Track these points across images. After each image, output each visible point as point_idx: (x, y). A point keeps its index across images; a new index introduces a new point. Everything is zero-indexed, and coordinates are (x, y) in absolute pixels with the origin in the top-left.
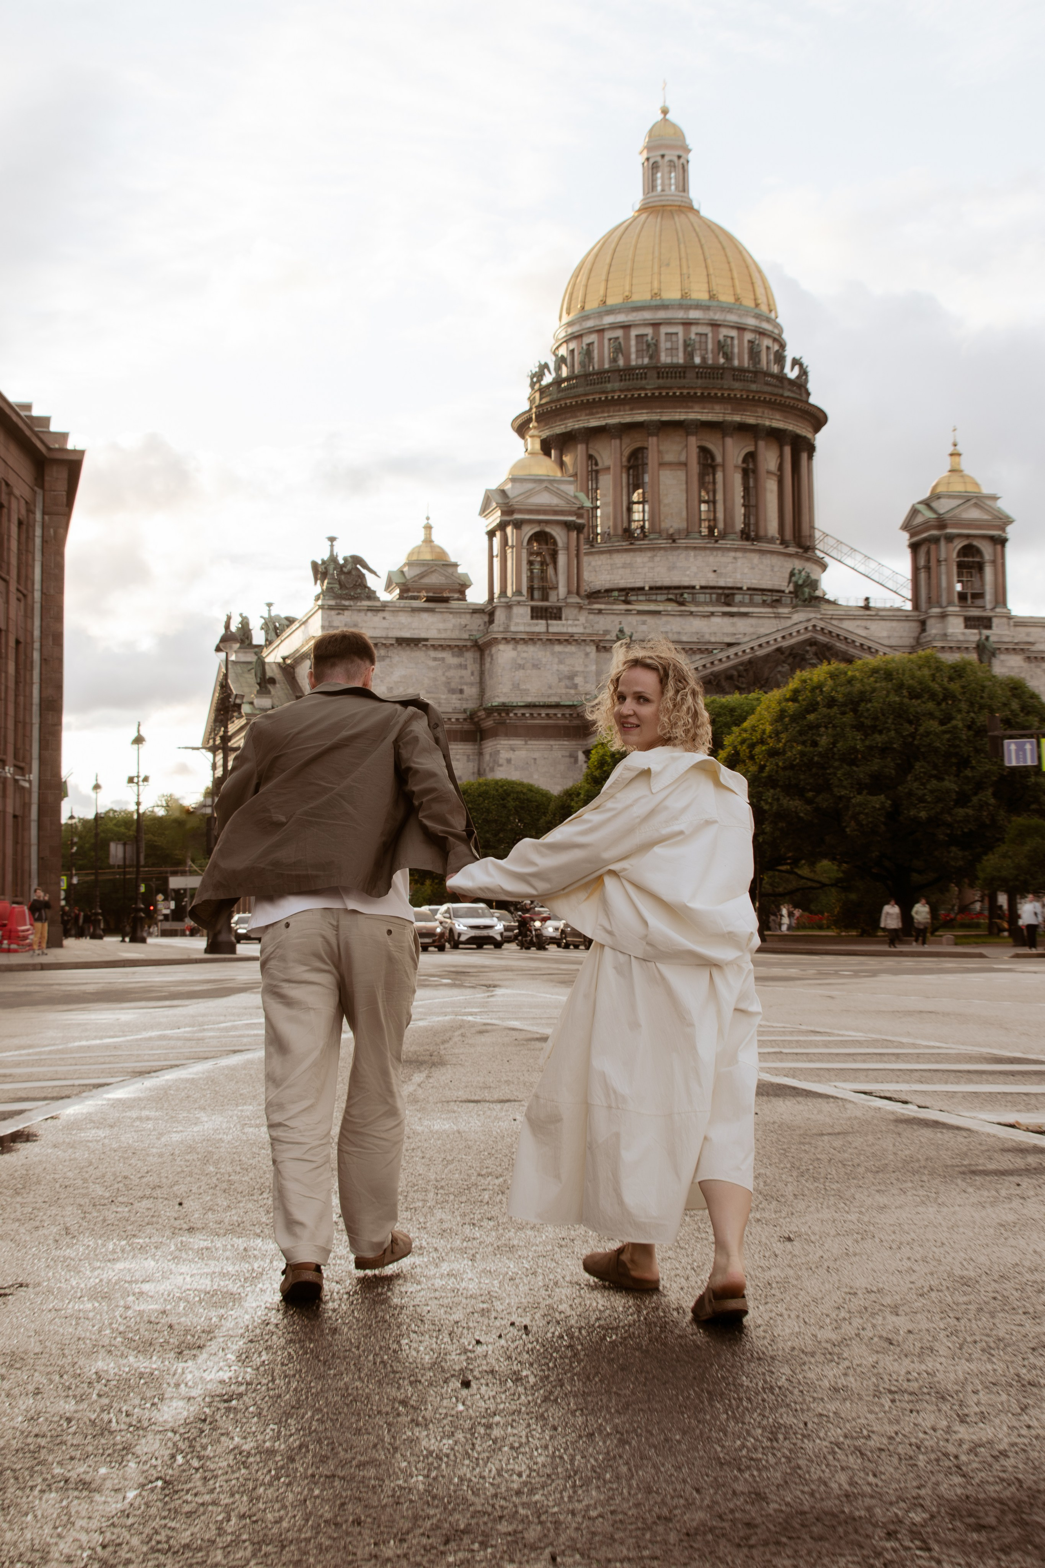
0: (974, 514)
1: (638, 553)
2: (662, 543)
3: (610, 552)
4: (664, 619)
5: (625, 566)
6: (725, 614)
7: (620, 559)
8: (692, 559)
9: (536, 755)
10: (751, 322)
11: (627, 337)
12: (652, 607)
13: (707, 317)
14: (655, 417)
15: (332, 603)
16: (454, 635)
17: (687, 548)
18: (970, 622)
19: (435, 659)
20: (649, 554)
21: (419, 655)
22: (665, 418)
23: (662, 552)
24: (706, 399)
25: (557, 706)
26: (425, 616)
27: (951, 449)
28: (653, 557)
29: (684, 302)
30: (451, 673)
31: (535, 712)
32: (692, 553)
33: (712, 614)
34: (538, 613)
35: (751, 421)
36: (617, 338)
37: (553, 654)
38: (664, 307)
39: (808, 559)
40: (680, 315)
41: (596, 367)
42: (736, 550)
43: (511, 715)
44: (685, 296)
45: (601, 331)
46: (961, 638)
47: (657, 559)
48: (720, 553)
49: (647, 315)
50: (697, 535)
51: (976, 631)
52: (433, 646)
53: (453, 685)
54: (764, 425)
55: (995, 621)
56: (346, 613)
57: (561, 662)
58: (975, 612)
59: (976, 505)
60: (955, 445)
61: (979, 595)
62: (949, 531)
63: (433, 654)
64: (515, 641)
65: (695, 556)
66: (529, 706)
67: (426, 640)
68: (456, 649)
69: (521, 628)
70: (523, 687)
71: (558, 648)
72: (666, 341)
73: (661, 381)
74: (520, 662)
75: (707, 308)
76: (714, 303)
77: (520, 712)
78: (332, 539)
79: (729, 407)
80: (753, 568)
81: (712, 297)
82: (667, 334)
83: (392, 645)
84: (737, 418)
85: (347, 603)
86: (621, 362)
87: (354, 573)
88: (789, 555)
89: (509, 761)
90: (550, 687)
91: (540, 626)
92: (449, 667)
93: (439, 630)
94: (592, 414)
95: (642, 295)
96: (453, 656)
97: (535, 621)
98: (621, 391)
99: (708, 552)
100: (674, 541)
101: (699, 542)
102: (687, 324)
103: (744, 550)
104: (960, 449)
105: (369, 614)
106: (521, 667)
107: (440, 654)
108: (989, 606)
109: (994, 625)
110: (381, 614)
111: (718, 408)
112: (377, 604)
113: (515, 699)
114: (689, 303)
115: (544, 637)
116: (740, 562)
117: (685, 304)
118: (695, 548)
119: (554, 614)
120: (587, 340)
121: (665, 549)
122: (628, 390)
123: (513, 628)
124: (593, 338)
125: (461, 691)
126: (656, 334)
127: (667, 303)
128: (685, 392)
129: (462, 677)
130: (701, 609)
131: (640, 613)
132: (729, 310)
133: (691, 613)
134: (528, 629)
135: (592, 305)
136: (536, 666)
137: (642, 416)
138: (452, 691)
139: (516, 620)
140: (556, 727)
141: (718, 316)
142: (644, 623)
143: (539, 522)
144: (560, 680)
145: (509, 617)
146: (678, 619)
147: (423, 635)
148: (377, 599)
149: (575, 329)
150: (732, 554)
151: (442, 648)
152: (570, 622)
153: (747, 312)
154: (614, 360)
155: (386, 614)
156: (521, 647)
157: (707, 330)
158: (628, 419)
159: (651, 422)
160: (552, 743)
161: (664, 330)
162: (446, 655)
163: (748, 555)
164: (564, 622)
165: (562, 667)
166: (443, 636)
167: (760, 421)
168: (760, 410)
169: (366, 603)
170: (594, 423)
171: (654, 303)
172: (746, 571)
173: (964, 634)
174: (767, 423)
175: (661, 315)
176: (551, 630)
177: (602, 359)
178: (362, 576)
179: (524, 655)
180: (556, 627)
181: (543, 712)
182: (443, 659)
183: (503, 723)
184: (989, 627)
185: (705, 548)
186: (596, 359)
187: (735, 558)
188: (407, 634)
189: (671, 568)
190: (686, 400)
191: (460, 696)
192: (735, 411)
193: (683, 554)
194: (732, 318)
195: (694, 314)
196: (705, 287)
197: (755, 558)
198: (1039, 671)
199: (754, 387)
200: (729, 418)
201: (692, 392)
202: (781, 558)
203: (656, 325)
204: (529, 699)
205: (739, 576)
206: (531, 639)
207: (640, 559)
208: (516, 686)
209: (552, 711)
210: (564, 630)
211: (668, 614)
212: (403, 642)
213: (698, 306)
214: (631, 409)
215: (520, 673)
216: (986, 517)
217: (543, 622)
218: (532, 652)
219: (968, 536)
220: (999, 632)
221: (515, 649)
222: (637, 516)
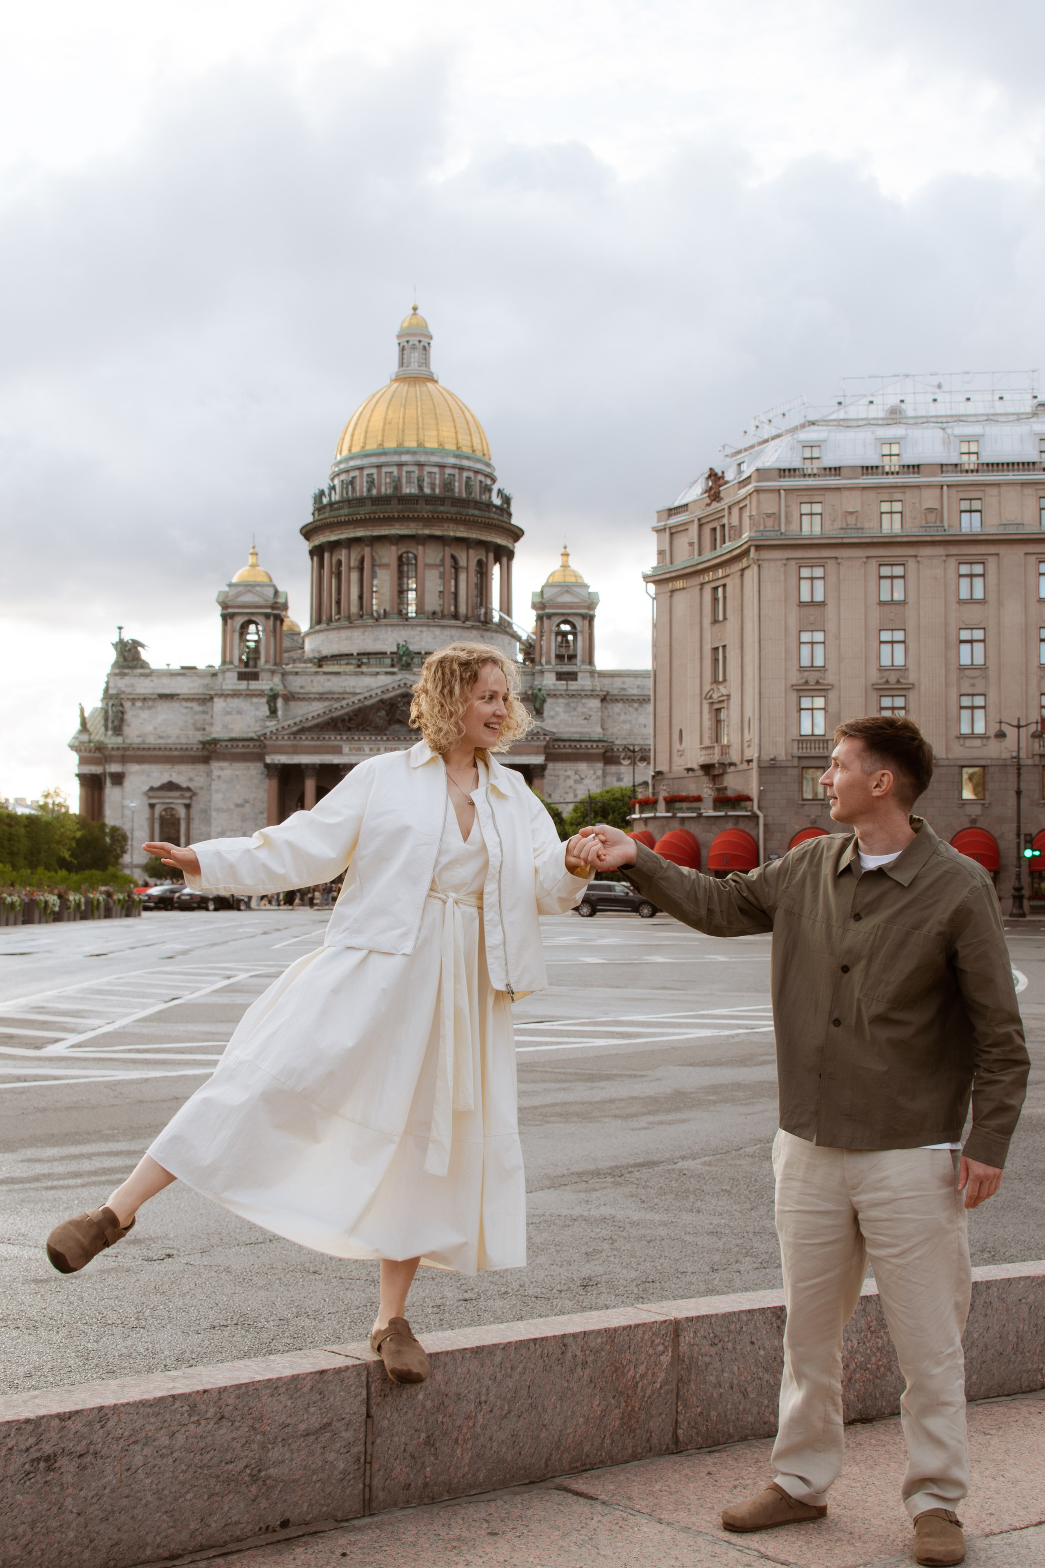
0: (567, 598)
1: (355, 630)
2: (370, 622)
3: (338, 628)
4: (343, 677)
5: (347, 638)
6: (387, 673)
7: (344, 633)
8: (390, 633)
9: (238, 773)
10: (452, 461)
11: (361, 476)
12: (336, 669)
13: (415, 459)
14: (368, 533)
15: (117, 671)
16: (201, 691)
17: (386, 625)
18: (560, 676)
19: (186, 708)
20: (362, 630)
21: (176, 705)
22: (375, 533)
23: (370, 629)
24: (402, 519)
25: (251, 739)
26: (180, 678)
27: (562, 551)
28: (363, 633)
29: (399, 450)
30: (197, 717)
31: (235, 744)
32: (390, 629)
33: (378, 673)
34: (242, 676)
35: (438, 533)
36: (372, 474)
37: (251, 704)
38: (384, 454)
39: (487, 630)
40: (396, 459)
41: (358, 494)
42: (422, 626)
43: (218, 746)
44: (400, 445)
45: (361, 469)
46: (552, 687)
47: (367, 633)
48: (410, 628)
49: (374, 460)
50: (395, 616)
51: (564, 682)
52: (183, 699)
53: (198, 725)
54: (449, 536)
55: (580, 675)
56: (127, 678)
57: (257, 709)
58: (566, 668)
59: (567, 592)
60: (565, 548)
61: (572, 657)
62: (547, 611)
63: (185, 704)
64: (224, 695)
65: (392, 631)
66: (232, 740)
67: (178, 695)
68: (200, 701)
69: (230, 687)
70: (230, 727)
71: (255, 700)
72: (386, 477)
73: (374, 507)
74: (229, 710)
75: (414, 453)
76: (421, 449)
77: (224, 744)
78: (120, 628)
79: (421, 524)
80: (435, 638)
81: (420, 445)
82: (386, 473)
83: (155, 699)
84: (427, 532)
85: (126, 671)
86: (374, 492)
87: (133, 650)
88: (468, 628)
89: (219, 777)
90: (249, 727)
91: (243, 685)
92: (196, 713)
93: (189, 688)
94: (332, 532)
95: (372, 446)
96: (199, 705)
97: (240, 682)
98: (346, 515)
99: (401, 628)
100: (377, 620)
101: (395, 620)
102: (400, 465)
103: (428, 626)
104: (568, 551)
105: (142, 678)
106: (229, 713)
107: (190, 704)
108: (579, 664)
109: (579, 678)
110: (150, 678)
111: (412, 525)
112: (147, 671)
113: (225, 735)
114: (402, 450)
115: (244, 693)
116: (425, 634)
117: (400, 451)
118: (391, 625)
119: (255, 676)
120: (352, 474)
121: (371, 626)
122: (350, 515)
123: (224, 687)
124: (356, 473)
125: (204, 729)
126: (379, 474)
127: (386, 451)
128: (386, 515)
129: (204, 720)
130: (370, 670)
131: (325, 673)
132: (432, 453)
133: (362, 673)
134: (235, 687)
135: (345, 453)
136: (239, 713)
137: (360, 533)
138: (198, 729)
139: (227, 681)
140: (252, 753)
141: (422, 459)
142: (329, 680)
143: (247, 614)
144: (256, 721)
145: (224, 679)
146: (354, 677)
147: (178, 692)
148: (149, 668)
149: (342, 466)
150: (419, 629)
151: (193, 700)
152: (264, 682)
153: (447, 453)
154: (369, 490)
155: (153, 678)
156: (229, 700)
157: (415, 469)
158: (352, 535)
159: (367, 537)
160: (249, 764)
161: (384, 470)
162: (194, 705)
163: (432, 629)
164: (260, 682)
165: (258, 713)
166: (192, 692)
167: (446, 533)
168: (446, 525)
169: (140, 671)
170: (333, 538)
171: (378, 451)
172: (430, 640)
173: (554, 685)
174: (452, 534)
175: (383, 459)
176: (251, 687)
177: (362, 489)
178: (138, 653)
179: (231, 705)
180: (254, 685)
181: (240, 744)
182: (192, 708)
183: (215, 752)
184: (576, 679)
185: (398, 625)
186: (358, 488)
187: (421, 632)
188: (167, 691)
189: (375, 640)
190: (389, 520)
191: (202, 732)
192: (425, 526)
193: (384, 630)
194: (435, 459)
195: (405, 458)
196: (415, 438)
197: (437, 631)
198: (631, 709)
199: (442, 508)
200: (420, 532)
201: (391, 515)
202: (460, 630)
203: (379, 467)
204: (234, 735)
205: (424, 644)
206: (236, 694)
207: (356, 634)
208: (225, 726)
209: (246, 743)
210: (260, 687)
211: (346, 674)
212: (163, 697)
213: (408, 452)
214: (354, 528)
215: (229, 718)
216: (576, 600)
217: (245, 682)
218: (236, 703)
219: (563, 614)
220: (583, 683)
221: (225, 701)
222: (374, 601)
